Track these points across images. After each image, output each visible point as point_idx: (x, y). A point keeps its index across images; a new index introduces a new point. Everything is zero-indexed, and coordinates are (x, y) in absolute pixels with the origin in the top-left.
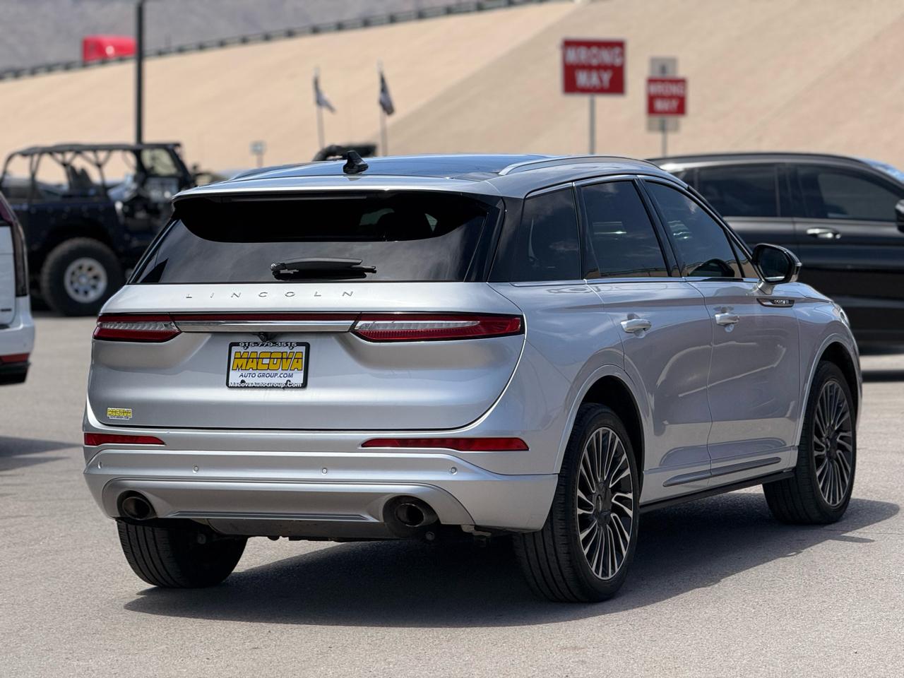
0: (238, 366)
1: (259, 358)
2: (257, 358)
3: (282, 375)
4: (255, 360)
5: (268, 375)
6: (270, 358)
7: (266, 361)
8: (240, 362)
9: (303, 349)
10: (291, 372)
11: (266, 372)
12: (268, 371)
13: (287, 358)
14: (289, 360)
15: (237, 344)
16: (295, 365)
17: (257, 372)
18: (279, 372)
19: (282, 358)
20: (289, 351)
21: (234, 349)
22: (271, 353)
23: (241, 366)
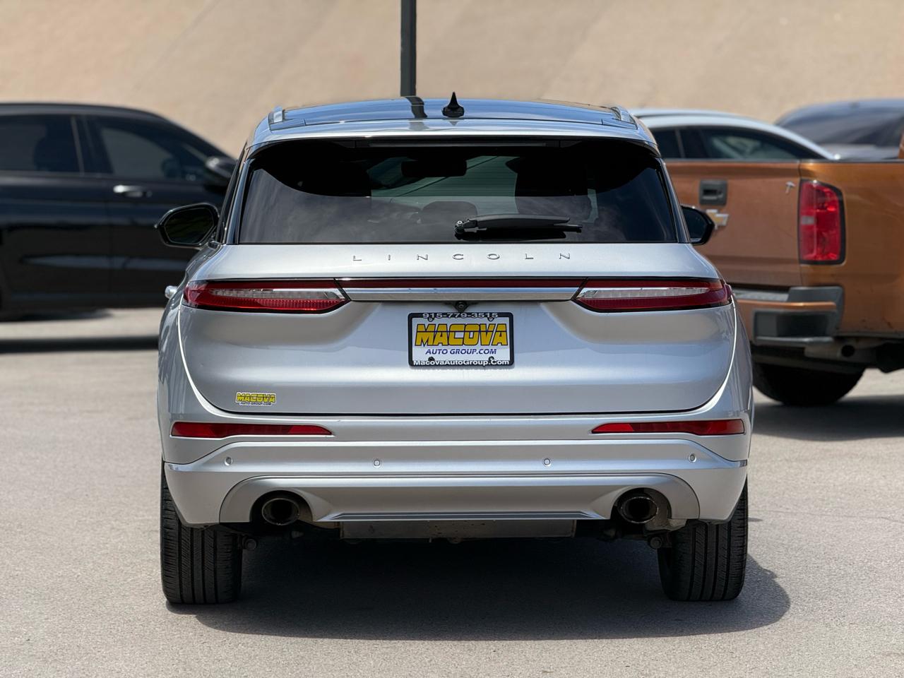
0: (422, 341)
1: (450, 331)
2: (447, 331)
3: (482, 352)
4: (445, 334)
5: (464, 351)
6: (465, 331)
7: (460, 335)
8: (425, 336)
9: (506, 320)
10: (493, 348)
11: (461, 348)
12: (464, 347)
13: (487, 332)
14: (489, 334)
15: (419, 315)
16: (498, 339)
17: (449, 348)
18: (478, 347)
19: (480, 331)
20: (488, 323)
21: (415, 321)
22: (465, 325)
23: (427, 341)
